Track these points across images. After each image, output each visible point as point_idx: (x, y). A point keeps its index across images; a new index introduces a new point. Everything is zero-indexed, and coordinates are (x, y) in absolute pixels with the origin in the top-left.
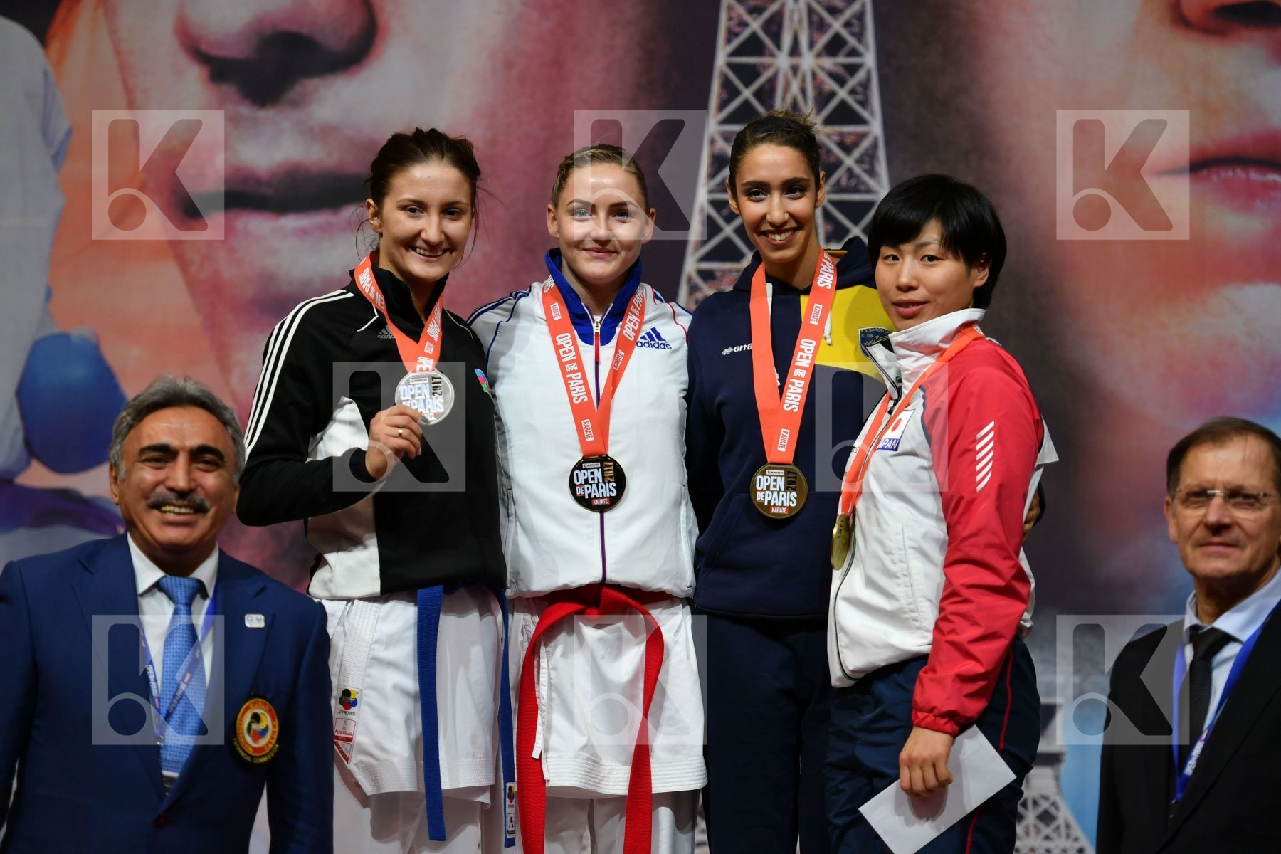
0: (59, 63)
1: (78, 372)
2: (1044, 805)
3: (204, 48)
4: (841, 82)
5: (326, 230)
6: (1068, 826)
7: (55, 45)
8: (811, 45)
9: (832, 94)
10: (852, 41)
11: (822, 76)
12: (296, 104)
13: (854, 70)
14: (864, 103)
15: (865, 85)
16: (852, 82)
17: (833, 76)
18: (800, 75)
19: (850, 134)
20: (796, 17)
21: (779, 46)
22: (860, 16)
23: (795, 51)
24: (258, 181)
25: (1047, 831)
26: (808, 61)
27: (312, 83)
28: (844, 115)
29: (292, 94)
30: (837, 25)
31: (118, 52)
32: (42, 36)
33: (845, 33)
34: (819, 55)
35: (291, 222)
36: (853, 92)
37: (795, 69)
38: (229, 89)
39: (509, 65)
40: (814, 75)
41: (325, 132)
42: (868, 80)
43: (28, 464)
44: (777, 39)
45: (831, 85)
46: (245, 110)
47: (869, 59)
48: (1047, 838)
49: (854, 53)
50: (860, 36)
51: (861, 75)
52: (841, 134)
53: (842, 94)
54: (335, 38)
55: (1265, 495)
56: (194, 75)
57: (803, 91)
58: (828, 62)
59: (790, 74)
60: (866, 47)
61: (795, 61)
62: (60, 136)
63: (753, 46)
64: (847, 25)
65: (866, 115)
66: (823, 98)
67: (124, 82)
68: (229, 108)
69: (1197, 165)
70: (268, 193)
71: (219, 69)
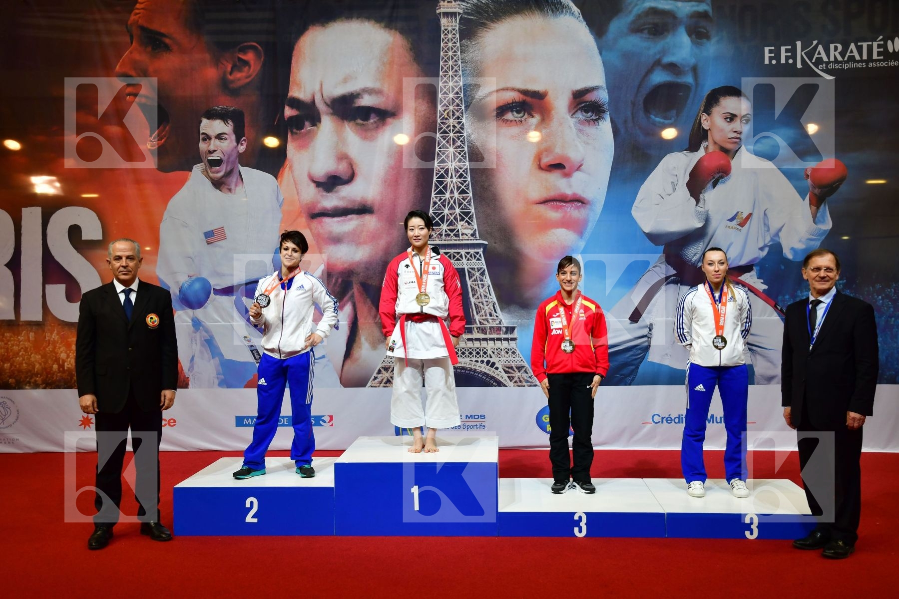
0: (280, 183)
2: (513, 350)
3: (314, 179)
4: (463, 184)
5: (344, 221)
6: (519, 355)
7: (279, 179)
8: (455, 176)
9: (461, 187)
10: (465, 175)
11: (458, 183)
12: (336, 192)
13: (465, 181)
15: (468, 185)
16: (465, 184)
17: (460, 183)
19: (465, 196)
20: (452, 170)
22: (467, 169)
23: (452, 177)
24: (328, 210)
25: (514, 356)
26: (455, 180)
27: (340, 187)
28: (463, 192)
29: (335, 190)
30: (461, 171)
31: (294, 181)
32: (276, 177)
33: (463, 173)
34: (457, 178)
35: (336, 219)
36: (465, 186)
37: (452, 182)
38: (321, 189)
39: (385, 182)
40: (456, 182)
41: (343, 198)
44: (447, 175)
45: (460, 185)
46: (325, 193)
47: (469, 179)
48: (514, 357)
49: (465, 177)
50: (466, 174)
51: (467, 182)
53: (463, 187)
54: (345, 177)
56: (312, 185)
57: (454, 187)
58: (459, 180)
61: (452, 179)
62: (281, 201)
63: (442, 176)
64: (464, 171)
65: (468, 192)
66: (458, 188)
67: (296, 188)
68: (321, 193)
69: (545, 202)
70: (330, 212)
71: (318, 184)
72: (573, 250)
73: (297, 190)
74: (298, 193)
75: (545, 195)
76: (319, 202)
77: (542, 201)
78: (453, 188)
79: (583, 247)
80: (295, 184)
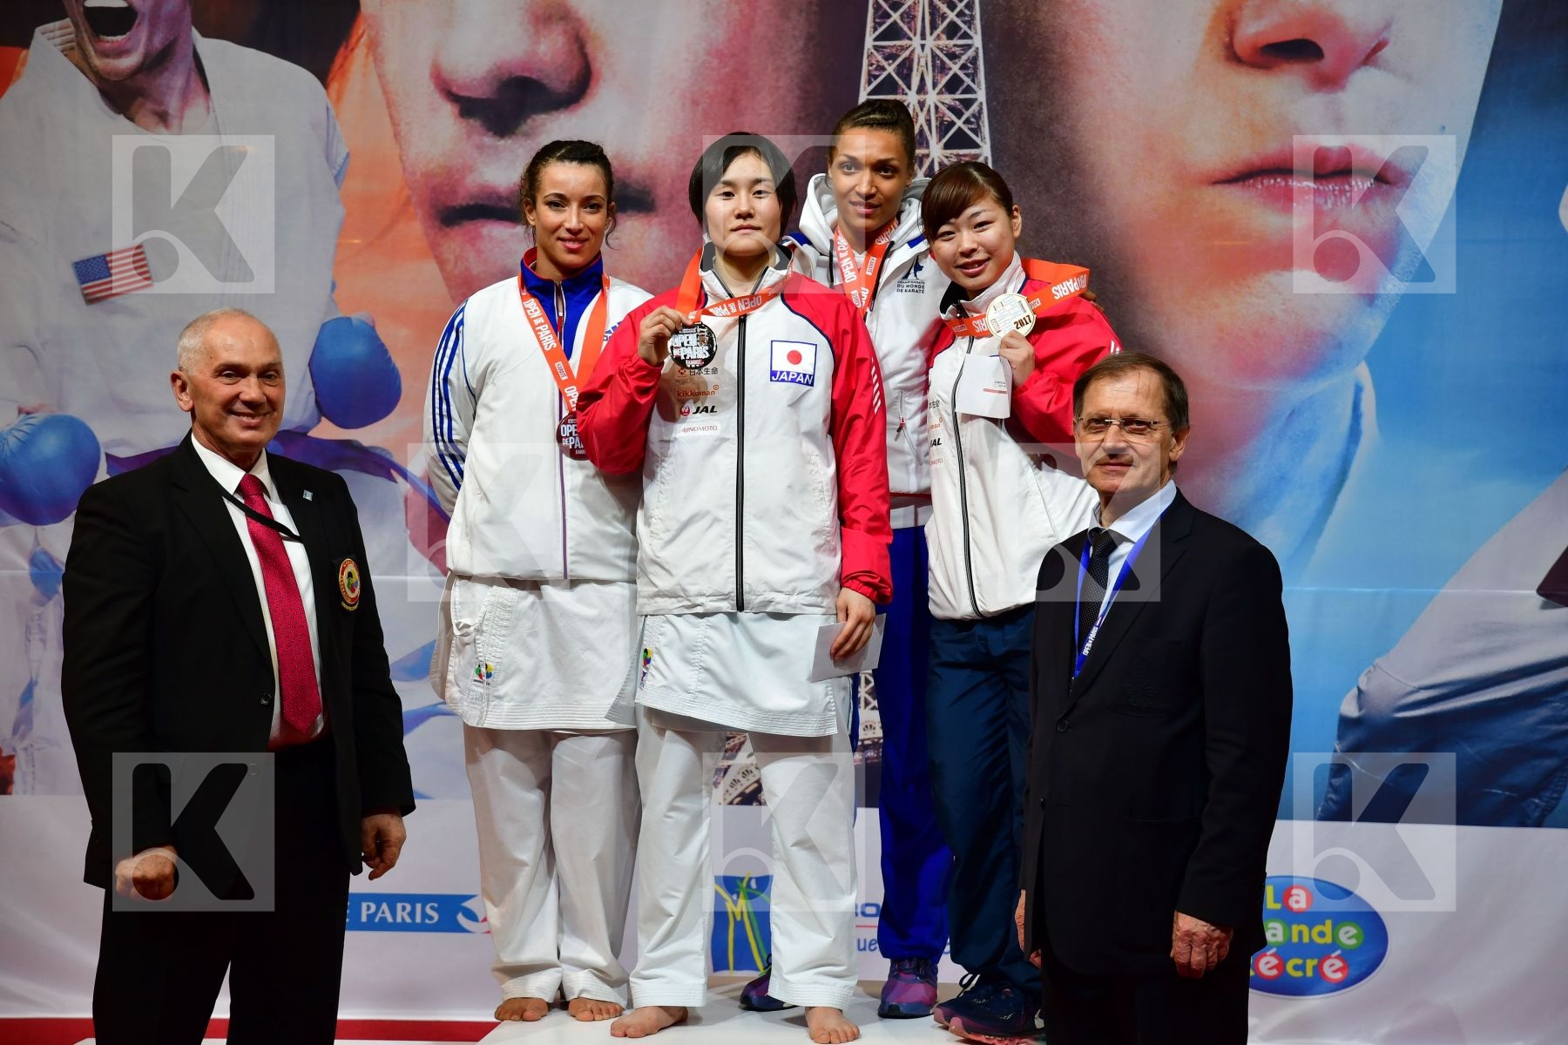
0: (338, 100)
1: (358, 349)
3: (454, 90)
4: (959, 114)
7: (334, 86)
8: (935, 85)
9: (952, 124)
10: (968, 81)
11: (943, 108)
12: (530, 135)
13: (967, 104)
14: (976, 131)
15: (978, 116)
16: (967, 114)
17: (951, 109)
18: (925, 109)
19: (965, 155)
20: (923, 62)
21: (909, 87)
22: (974, 60)
23: (922, 89)
24: (500, 198)
26: (932, 98)
27: (542, 118)
28: (960, 140)
29: (524, 128)
30: (955, 68)
31: (385, 93)
33: (961, 74)
34: (940, 93)
36: (967, 122)
37: (922, 104)
38: (475, 123)
39: (695, 103)
40: (937, 108)
42: (980, 112)
43: (319, 421)
44: (907, 80)
45: (950, 116)
46: (489, 140)
47: (981, 95)
49: (969, 90)
50: (973, 76)
51: (974, 108)
52: (958, 155)
53: (959, 123)
54: (559, 83)
55: (1155, 423)
56: (448, 110)
57: (928, 122)
58: (948, 98)
59: (918, 110)
60: (979, 86)
61: (922, 97)
62: (340, 160)
63: (889, 85)
64: (964, 67)
65: (978, 140)
66: (944, 127)
67: (391, 117)
68: (476, 138)
69: (1244, 176)
70: (507, 205)
71: (468, 107)
72: (1340, 346)
73: (395, 124)
74: (397, 135)
75: (1246, 151)
76: (471, 169)
77: (1233, 174)
78: (926, 128)
79: (1375, 335)
80: (389, 104)
